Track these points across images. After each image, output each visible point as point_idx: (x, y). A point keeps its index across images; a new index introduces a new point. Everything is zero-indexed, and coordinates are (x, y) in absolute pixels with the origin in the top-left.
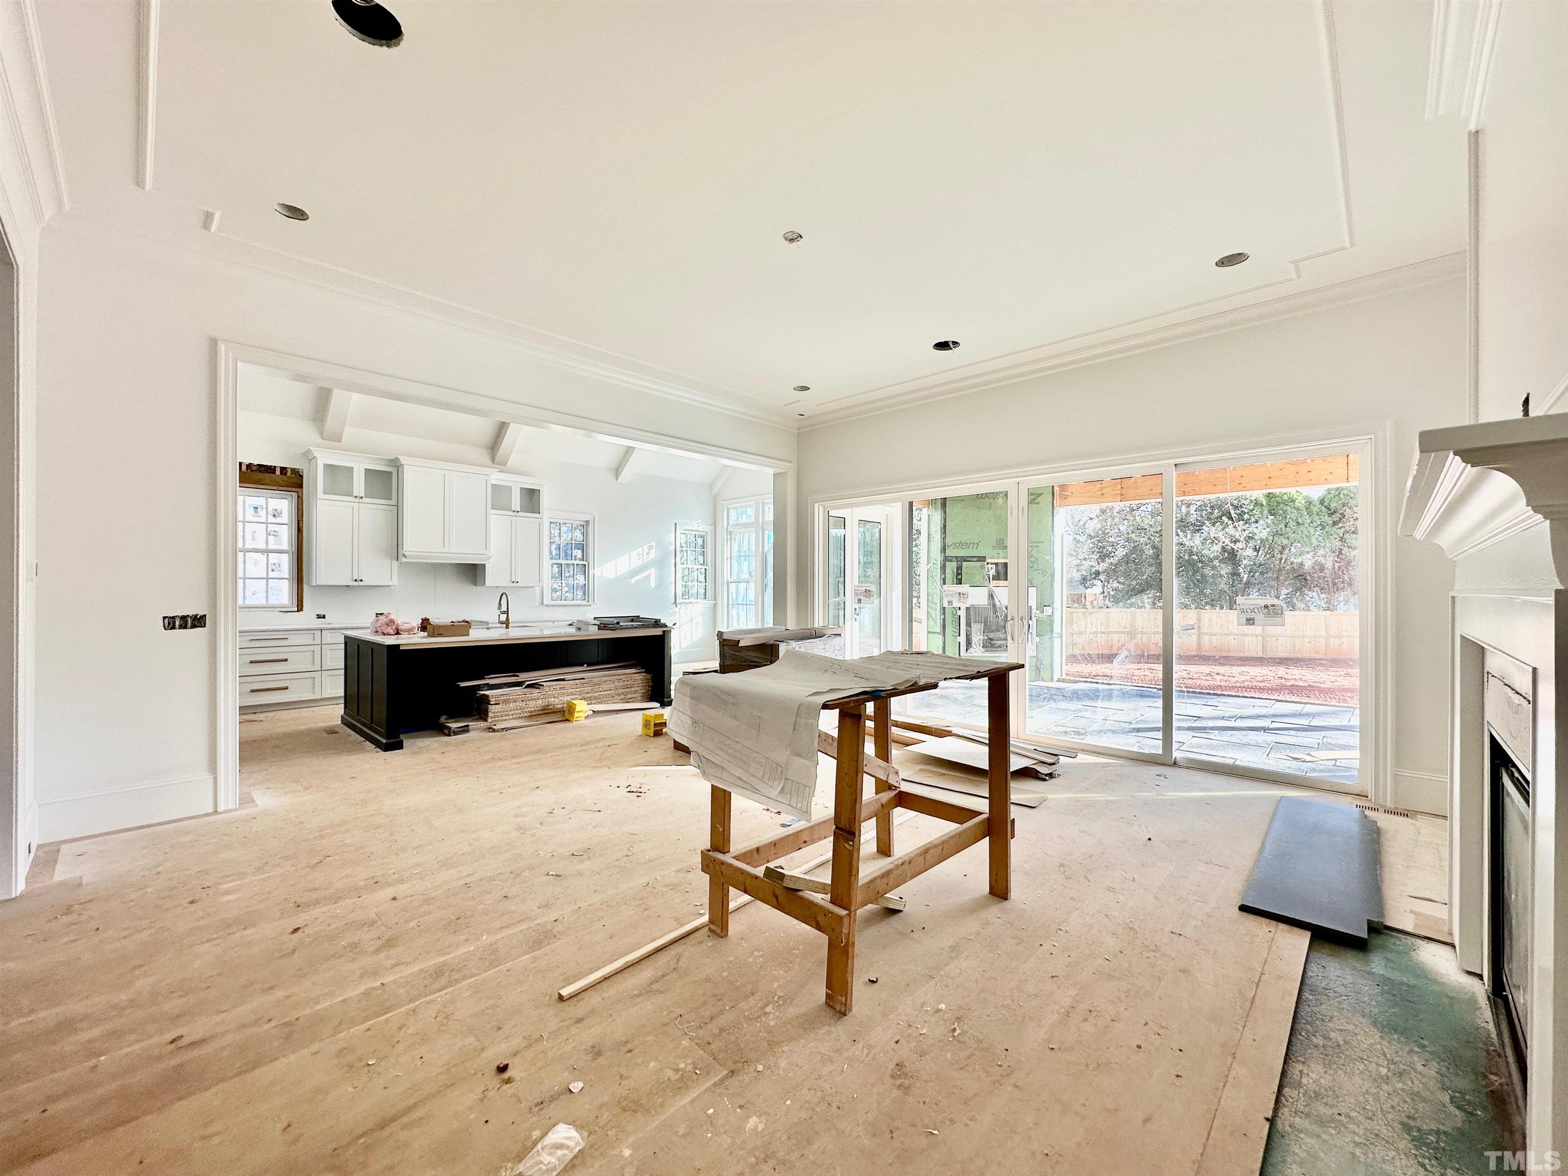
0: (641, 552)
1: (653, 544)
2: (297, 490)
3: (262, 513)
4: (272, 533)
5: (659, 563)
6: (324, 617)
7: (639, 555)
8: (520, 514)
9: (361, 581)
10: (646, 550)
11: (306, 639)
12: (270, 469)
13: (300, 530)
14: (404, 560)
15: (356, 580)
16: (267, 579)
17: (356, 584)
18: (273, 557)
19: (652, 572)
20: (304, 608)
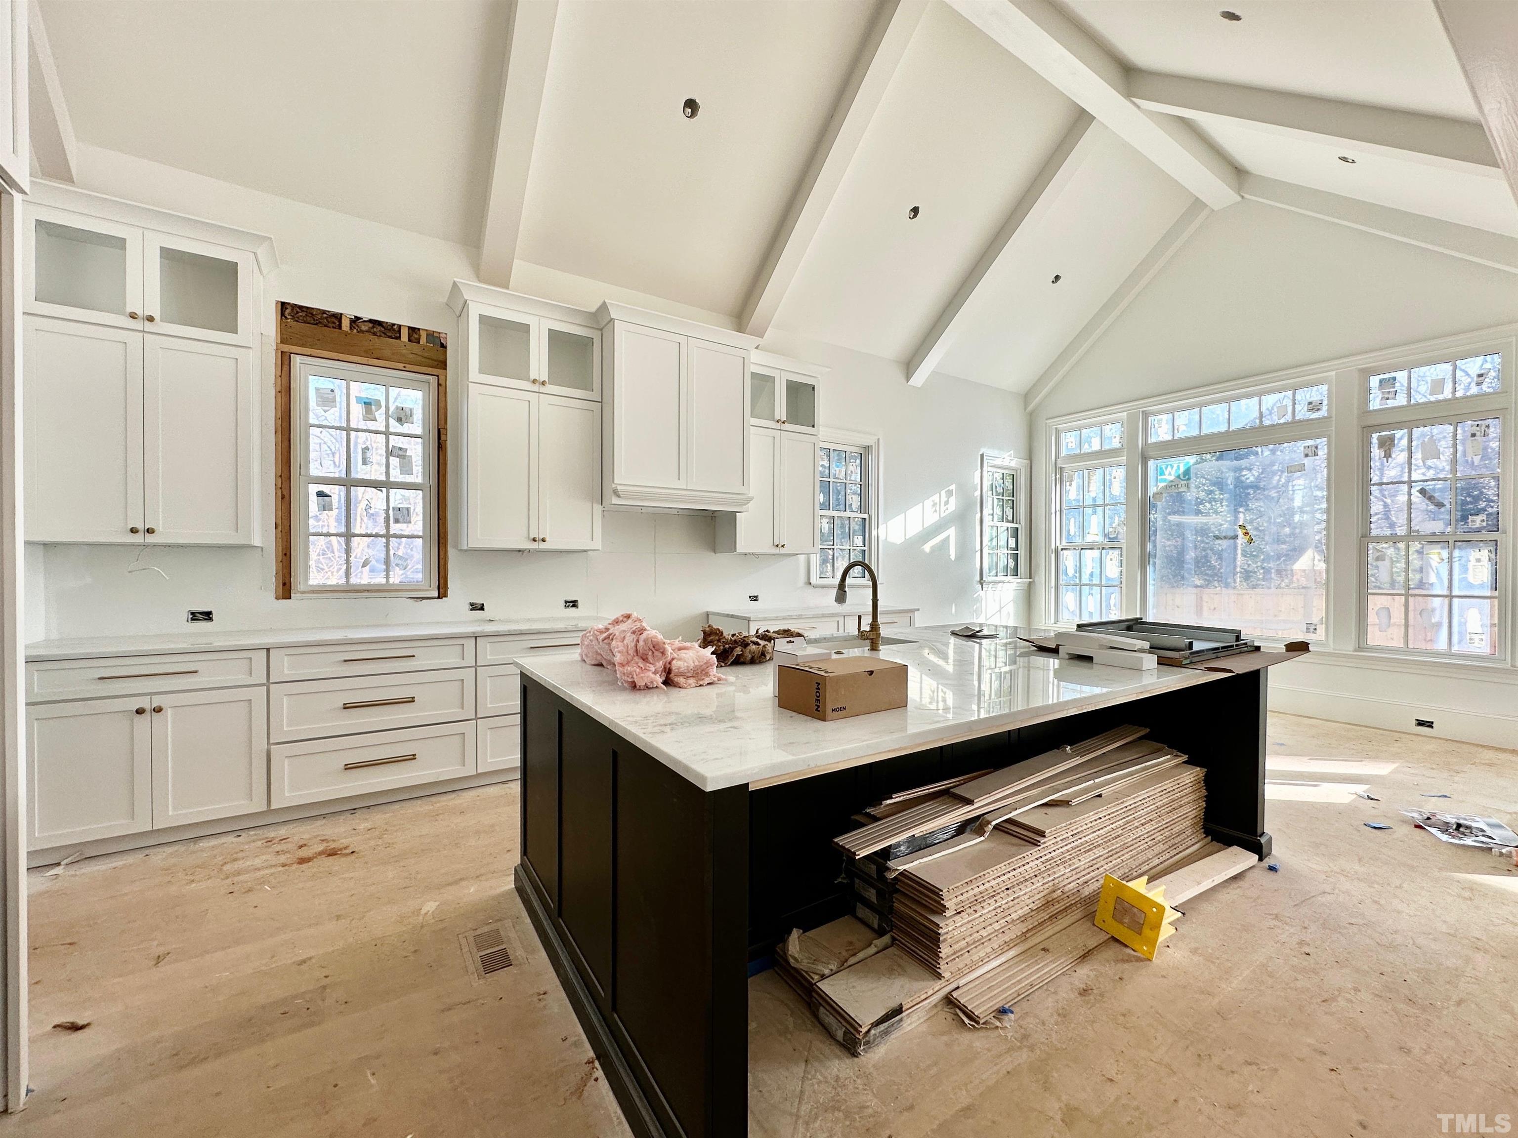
0: (937, 501)
1: (953, 487)
2: (435, 371)
3: (380, 415)
4: (396, 452)
5: (961, 518)
6: (482, 608)
7: (934, 505)
8: (787, 426)
9: (543, 540)
10: (944, 498)
11: (449, 657)
12: (390, 331)
13: (441, 447)
14: (615, 501)
15: (534, 540)
16: (388, 536)
17: (535, 546)
18: (396, 495)
19: (952, 532)
20: (449, 592)
